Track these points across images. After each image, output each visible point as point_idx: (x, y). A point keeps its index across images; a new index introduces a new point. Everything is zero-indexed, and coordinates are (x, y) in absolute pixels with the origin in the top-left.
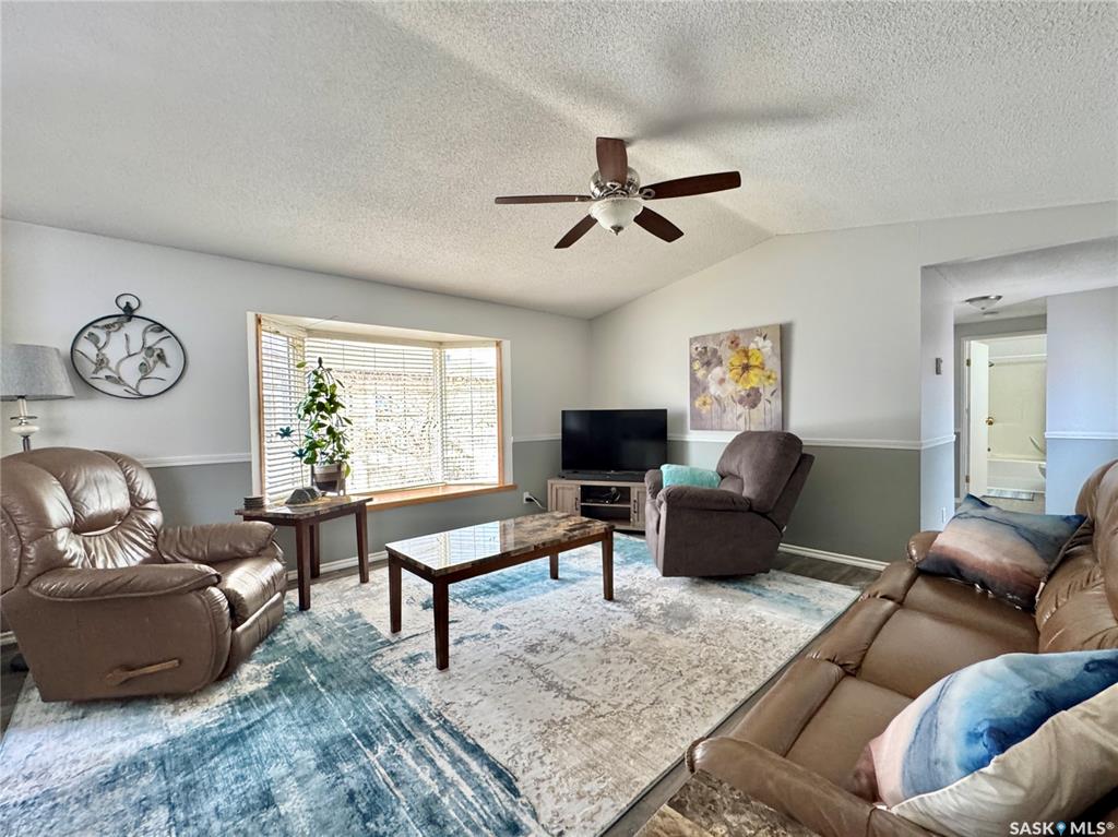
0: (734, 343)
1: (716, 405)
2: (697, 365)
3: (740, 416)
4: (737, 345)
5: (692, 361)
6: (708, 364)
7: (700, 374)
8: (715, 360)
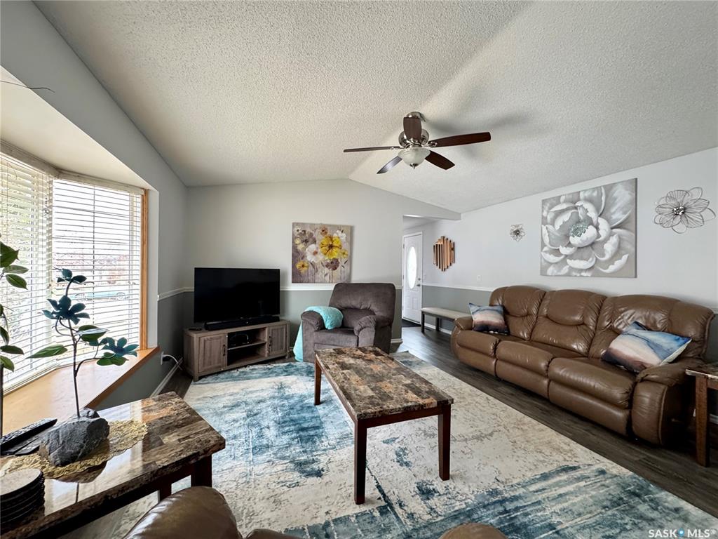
0: (324, 231)
1: (311, 268)
2: (298, 241)
3: (326, 275)
4: (326, 233)
5: (294, 238)
6: (306, 241)
7: (300, 247)
8: (311, 240)
